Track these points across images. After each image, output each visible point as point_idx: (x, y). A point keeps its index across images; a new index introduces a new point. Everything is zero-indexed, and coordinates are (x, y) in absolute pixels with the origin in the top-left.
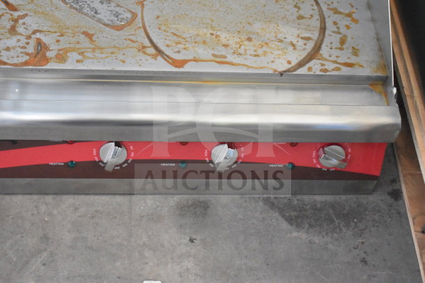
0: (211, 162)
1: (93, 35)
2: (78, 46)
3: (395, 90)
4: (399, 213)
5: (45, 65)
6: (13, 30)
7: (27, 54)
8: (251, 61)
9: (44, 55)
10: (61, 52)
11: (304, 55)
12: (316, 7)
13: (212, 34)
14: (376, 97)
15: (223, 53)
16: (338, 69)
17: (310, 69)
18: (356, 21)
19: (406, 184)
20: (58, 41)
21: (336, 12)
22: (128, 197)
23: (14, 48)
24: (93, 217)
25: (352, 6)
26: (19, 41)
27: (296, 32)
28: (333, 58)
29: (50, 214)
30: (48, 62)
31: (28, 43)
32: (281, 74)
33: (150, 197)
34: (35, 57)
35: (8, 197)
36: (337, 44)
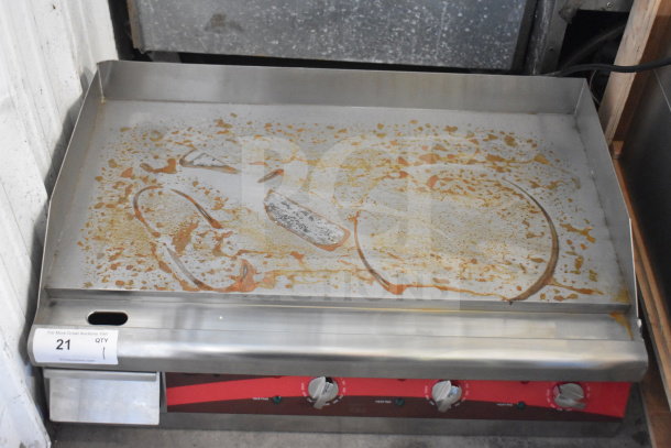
0: (432, 399)
1: (302, 256)
2: (286, 269)
3: (640, 323)
5: (252, 290)
6: (217, 251)
7: (233, 278)
8: (476, 287)
9: (251, 279)
10: (269, 276)
11: (536, 278)
12: (547, 224)
13: (432, 255)
14: (618, 329)
15: (445, 278)
16: (574, 297)
17: (543, 296)
18: (592, 240)
19: (653, 425)
20: (265, 263)
21: (570, 229)
22: (336, 437)
23: (219, 271)
25: (588, 222)
26: (224, 262)
27: (525, 252)
28: (569, 284)
30: (254, 288)
31: (233, 266)
32: (511, 302)
33: (361, 436)
34: (241, 280)
35: (205, 433)
36: (572, 267)
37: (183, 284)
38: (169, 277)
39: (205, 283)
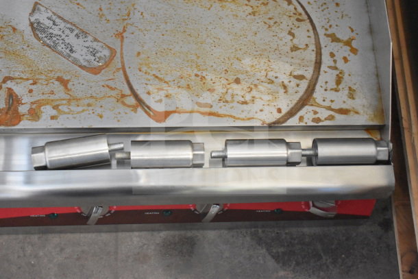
0: (196, 209)
1: (68, 81)
2: (52, 97)
4: (388, 246)
8: (238, 110)
9: (16, 111)
10: (34, 106)
11: (296, 98)
12: (312, 34)
13: (196, 75)
15: (209, 101)
16: (331, 118)
17: (301, 119)
18: (354, 51)
20: (31, 91)
21: (334, 39)
22: (114, 234)
25: (352, 31)
27: (288, 69)
28: (327, 104)
29: (36, 256)
32: (270, 126)
33: (136, 233)
34: (7, 113)
36: (332, 84)
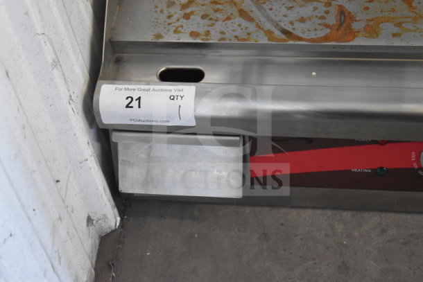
2: (393, 15)
5: (351, 41)
7: (327, 26)
9: (349, 28)
10: (371, 23)
20: (366, 9)
23: (310, 19)
24: (405, 244)
26: (315, 9)
29: (349, 236)
30: (354, 37)
31: (327, 12)
34: (338, 29)
35: (294, 211)
37: (269, 34)
38: (251, 27)
39: (294, 32)
